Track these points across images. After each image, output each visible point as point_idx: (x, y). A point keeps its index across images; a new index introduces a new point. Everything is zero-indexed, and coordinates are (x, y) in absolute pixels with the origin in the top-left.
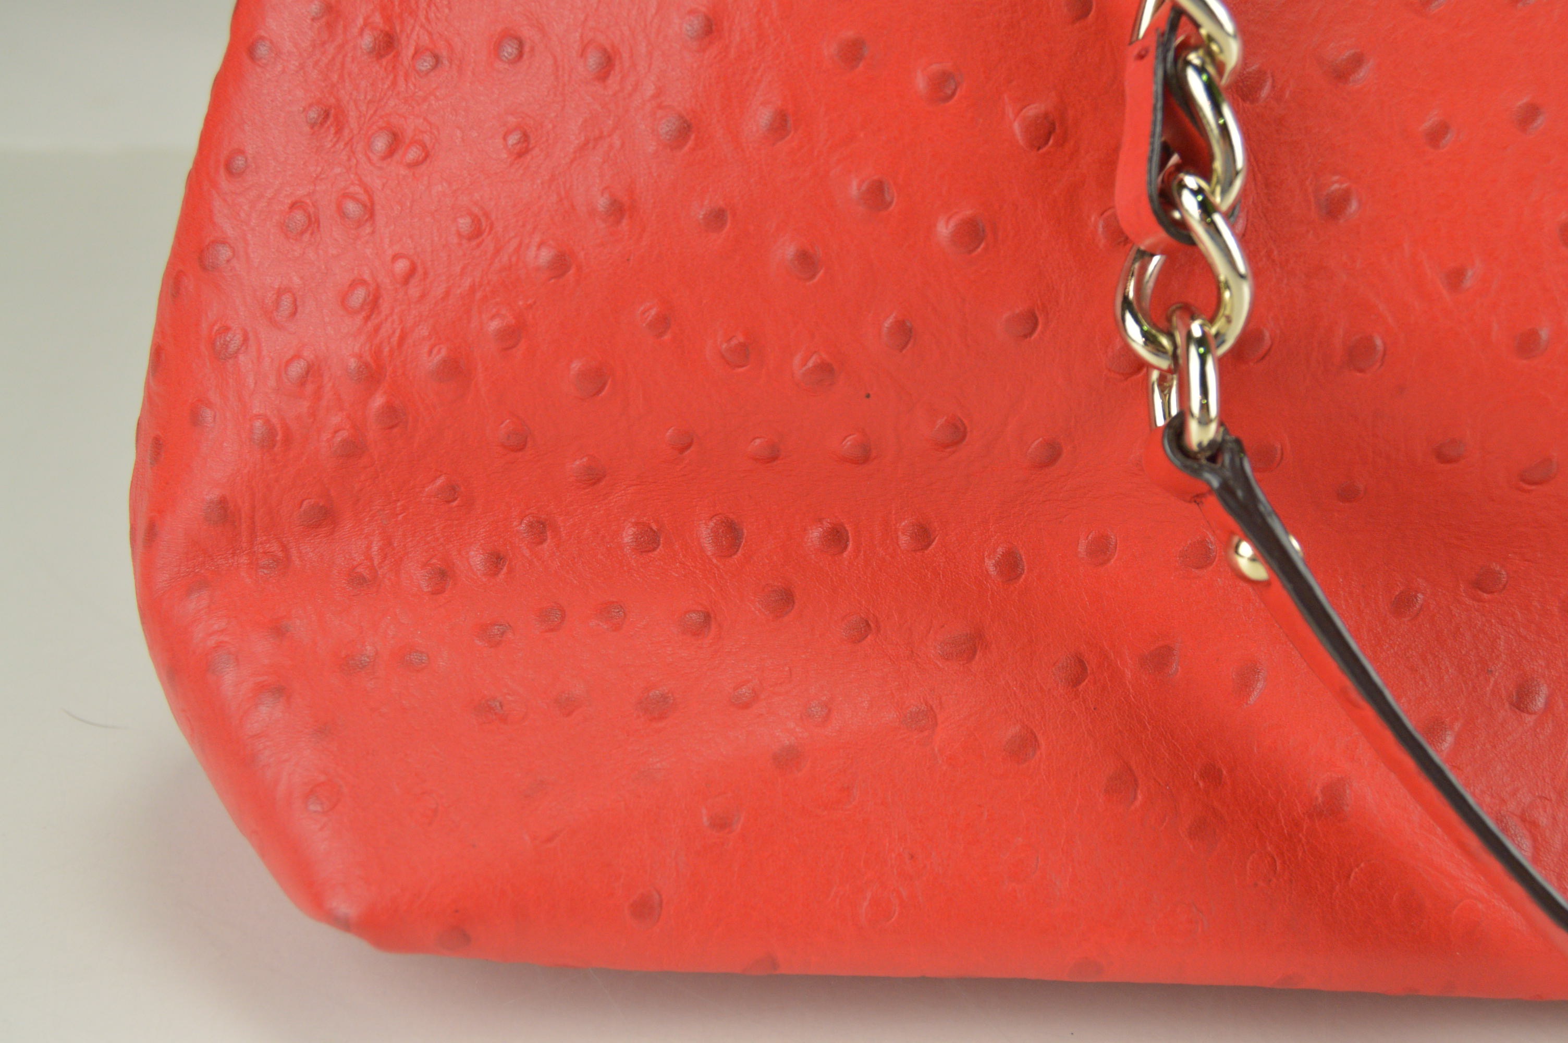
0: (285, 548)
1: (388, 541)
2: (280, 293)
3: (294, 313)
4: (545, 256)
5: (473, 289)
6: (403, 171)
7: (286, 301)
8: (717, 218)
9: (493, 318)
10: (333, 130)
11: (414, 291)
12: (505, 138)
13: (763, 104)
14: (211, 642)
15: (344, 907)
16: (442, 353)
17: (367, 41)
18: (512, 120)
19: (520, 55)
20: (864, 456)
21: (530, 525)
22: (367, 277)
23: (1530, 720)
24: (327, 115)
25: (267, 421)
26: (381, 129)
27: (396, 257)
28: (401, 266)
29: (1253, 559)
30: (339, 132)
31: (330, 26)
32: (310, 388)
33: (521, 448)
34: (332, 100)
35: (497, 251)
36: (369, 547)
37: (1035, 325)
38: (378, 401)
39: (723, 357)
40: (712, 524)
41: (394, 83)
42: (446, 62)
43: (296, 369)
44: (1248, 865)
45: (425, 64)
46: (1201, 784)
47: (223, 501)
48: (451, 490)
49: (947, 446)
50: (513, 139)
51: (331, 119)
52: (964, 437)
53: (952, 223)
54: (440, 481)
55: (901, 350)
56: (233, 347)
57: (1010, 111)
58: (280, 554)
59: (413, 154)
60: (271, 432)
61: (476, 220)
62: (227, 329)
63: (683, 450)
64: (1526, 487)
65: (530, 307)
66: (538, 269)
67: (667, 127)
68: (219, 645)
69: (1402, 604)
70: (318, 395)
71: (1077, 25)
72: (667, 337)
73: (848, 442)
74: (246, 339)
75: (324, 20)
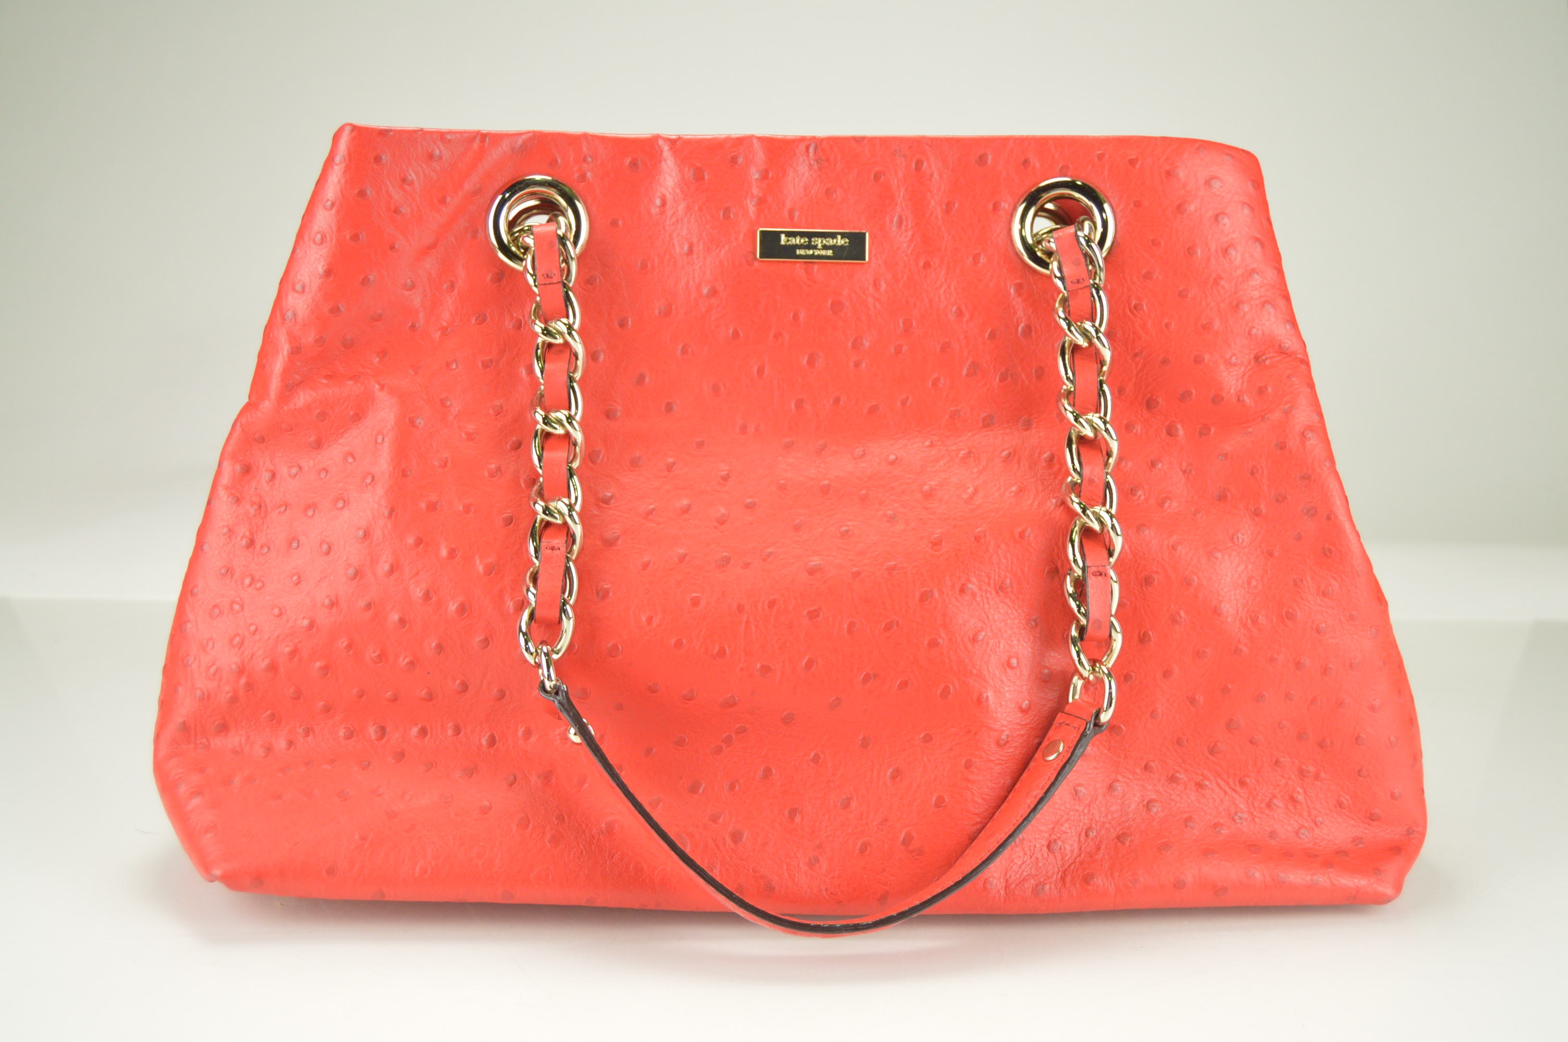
0: (208, 741)
1: (248, 737)
2: (208, 640)
3: (213, 647)
4: (306, 622)
5: (278, 637)
6: (255, 592)
7: (210, 644)
8: (369, 606)
9: (286, 646)
10: (230, 577)
11: (257, 637)
12: (292, 578)
13: (385, 562)
14: (176, 777)
15: (217, 872)
16: (267, 662)
17: (244, 542)
18: (295, 571)
19: (298, 546)
20: (430, 698)
21: (304, 729)
22: (240, 633)
23: (696, 796)
24: (228, 571)
25: (201, 690)
26: (247, 576)
27: (251, 625)
28: (253, 628)
29: (575, 734)
30: (232, 577)
31: (230, 537)
32: (217, 677)
33: (298, 698)
34: (230, 566)
35: (288, 621)
36: (241, 740)
37: (489, 642)
38: (243, 680)
39: (373, 659)
40: (374, 727)
41: (253, 559)
42: (272, 550)
43: (213, 670)
44: (572, 853)
45: (265, 550)
46: (556, 822)
47: (184, 722)
48: (273, 715)
49: (461, 693)
50: (295, 578)
51: (229, 572)
52: (467, 688)
53: (455, 605)
54: (268, 713)
55: (439, 654)
56: (190, 662)
57: (478, 562)
58: (207, 743)
59: (259, 585)
60: (203, 694)
61: (280, 609)
62: (188, 655)
63: (360, 697)
64: (686, 702)
65: (300, 642)
66: (303, 627)
67: (351, 571)
68: (180, 778)
69: (649, 751)
70: (220, 680)
71: (506, 528)
72: (351, 652)
73: (424, 692)
74: (195, 659)
75: (228, 535)
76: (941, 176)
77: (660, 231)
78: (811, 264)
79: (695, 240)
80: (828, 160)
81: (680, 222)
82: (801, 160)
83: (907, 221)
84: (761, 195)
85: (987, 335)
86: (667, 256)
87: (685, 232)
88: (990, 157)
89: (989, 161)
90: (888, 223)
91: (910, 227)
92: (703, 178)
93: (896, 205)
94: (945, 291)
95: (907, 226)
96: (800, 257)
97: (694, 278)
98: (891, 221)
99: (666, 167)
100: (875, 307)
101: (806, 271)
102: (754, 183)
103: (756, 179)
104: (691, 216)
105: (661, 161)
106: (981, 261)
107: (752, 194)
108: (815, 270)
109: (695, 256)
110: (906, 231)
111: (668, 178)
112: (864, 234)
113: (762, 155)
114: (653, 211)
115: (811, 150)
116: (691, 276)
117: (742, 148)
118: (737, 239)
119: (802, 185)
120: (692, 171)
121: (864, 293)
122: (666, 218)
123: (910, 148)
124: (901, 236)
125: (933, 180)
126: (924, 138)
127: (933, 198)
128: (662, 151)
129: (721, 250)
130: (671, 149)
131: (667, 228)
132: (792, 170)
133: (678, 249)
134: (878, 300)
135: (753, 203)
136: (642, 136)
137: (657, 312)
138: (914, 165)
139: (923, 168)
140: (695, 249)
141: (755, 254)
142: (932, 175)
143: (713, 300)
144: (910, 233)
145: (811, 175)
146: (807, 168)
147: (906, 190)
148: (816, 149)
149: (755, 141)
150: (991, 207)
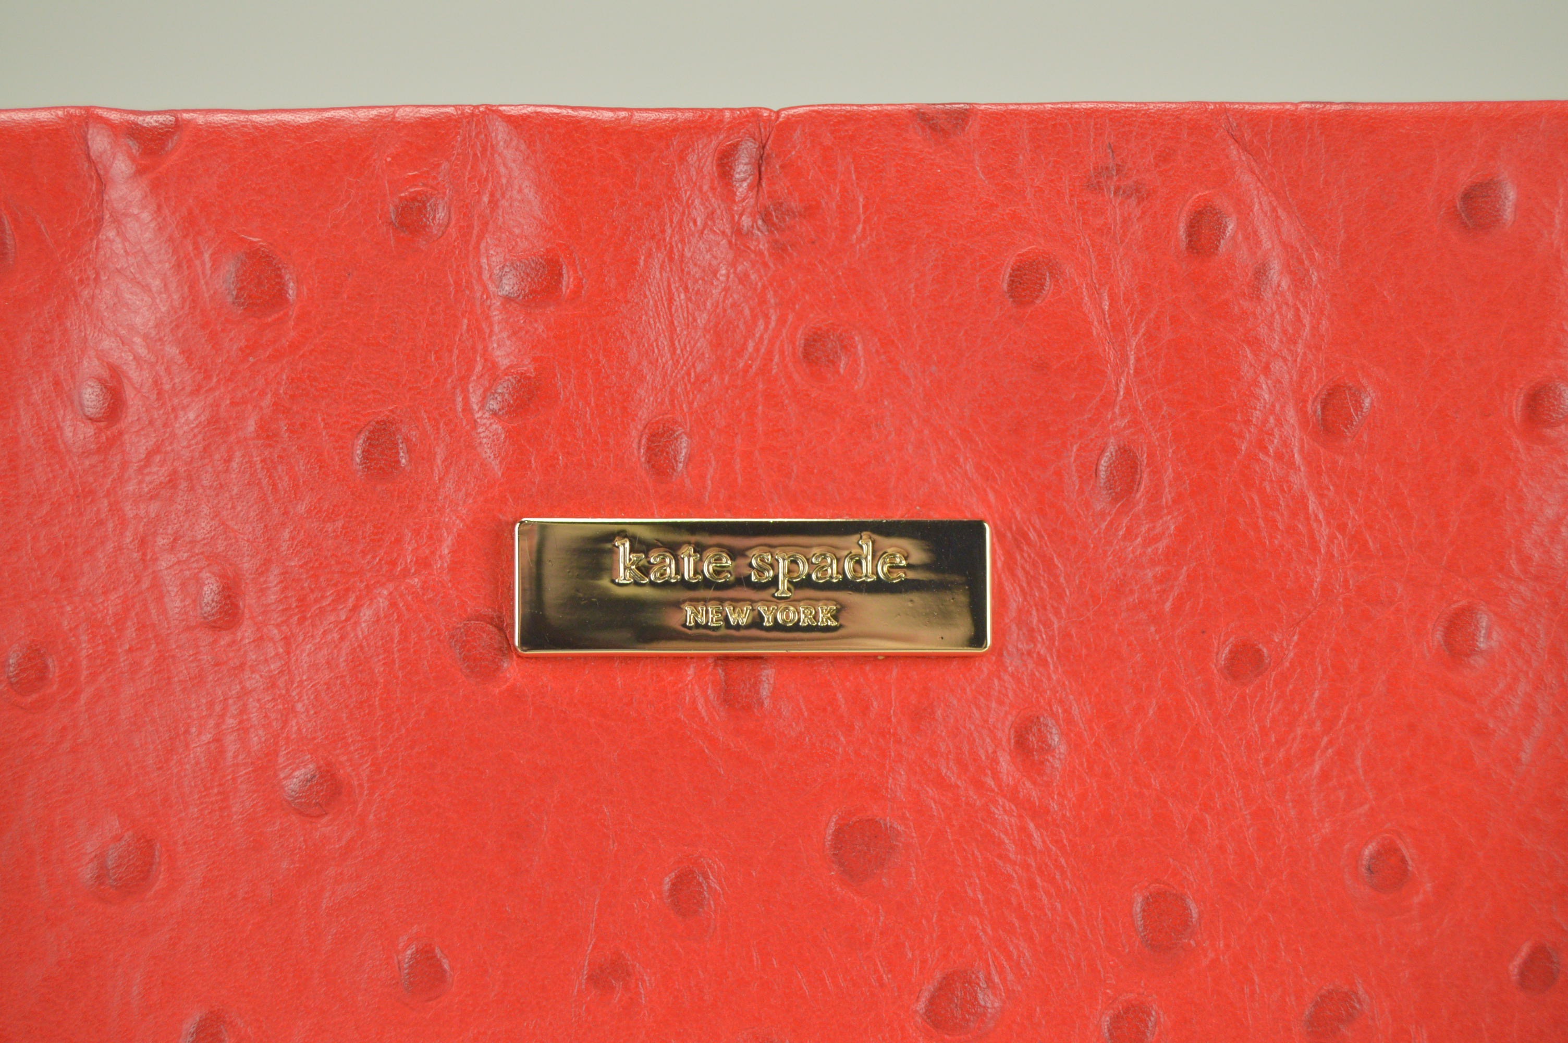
76: (1299, 282)
77: (101, 523)
78: (747, 667)
79: (247, 565)
80: (811, 211)
81: (183, 485)
82: (699, 214)
83: (1156, 472)
84: (528, 367)
85: (1514, 967)
86: (131, 632)
87: (203, 528)
88: (1511, 195)
89: (1508, 214)
90: (1073, 480)
91: (1167, 497)
92: (278, 298)
93: (1107, 403)
94: (1325, 776)
95: (1155, 494)
96: (701, 634)
97: (243, 730)
98: (1088, 471)
99: (118, 246)
100: (1025, 845)
101: (729, 697)
102: (496, 316)
103: (508, 299)
104: (228, 461)
105: (99, 221)
106: (1482, 644)
107: (491, 366)
108: (765, 691)
109: (246, 632)
110: (1154, 512)
111: (130, 295)
112: (976, 529)
113: (530, 193)
114: (68, 433)
115: (742, 169)
116: (231, 722)
117: (445, 166)
118: (424, 564)
119: (702, 319)
120: (230, 269)
121: (979, 785)
122: (124, 465)
123: (1165, 157)
124: (1130, 534)
125: (1268, 295)
126: (1222, 111)
127: (1267, 370)
128: (102, 183)
129: (356, 608)
130: (141, 171)
131: (129, 511)
132: (659, 257)
133: (175, 604)
134: (1039, 813)
135: (493, 405)
136: (21, 116)
137: (87, 873)
138: (1182, 231)
139: (1224, 246)
140: (249, 601)
141: (504, 628)
142: (1261, 272)
143: (325, 827)
144: (1170, 523)
145: (743, 279)
146: (723, 249)
147: (1150, 337)
148: (760, 163)
149: (500, 132)
150: (1516, 407)
